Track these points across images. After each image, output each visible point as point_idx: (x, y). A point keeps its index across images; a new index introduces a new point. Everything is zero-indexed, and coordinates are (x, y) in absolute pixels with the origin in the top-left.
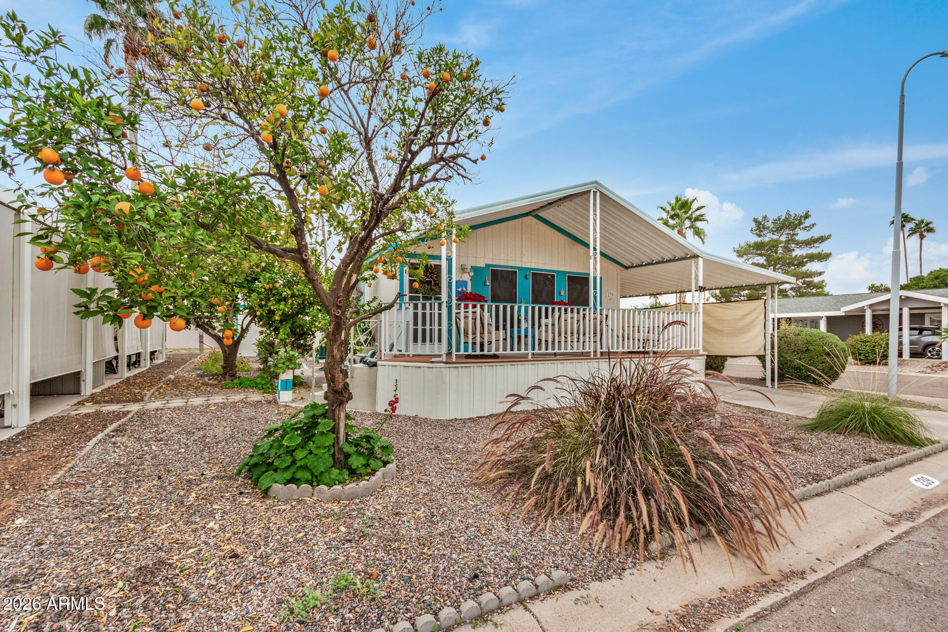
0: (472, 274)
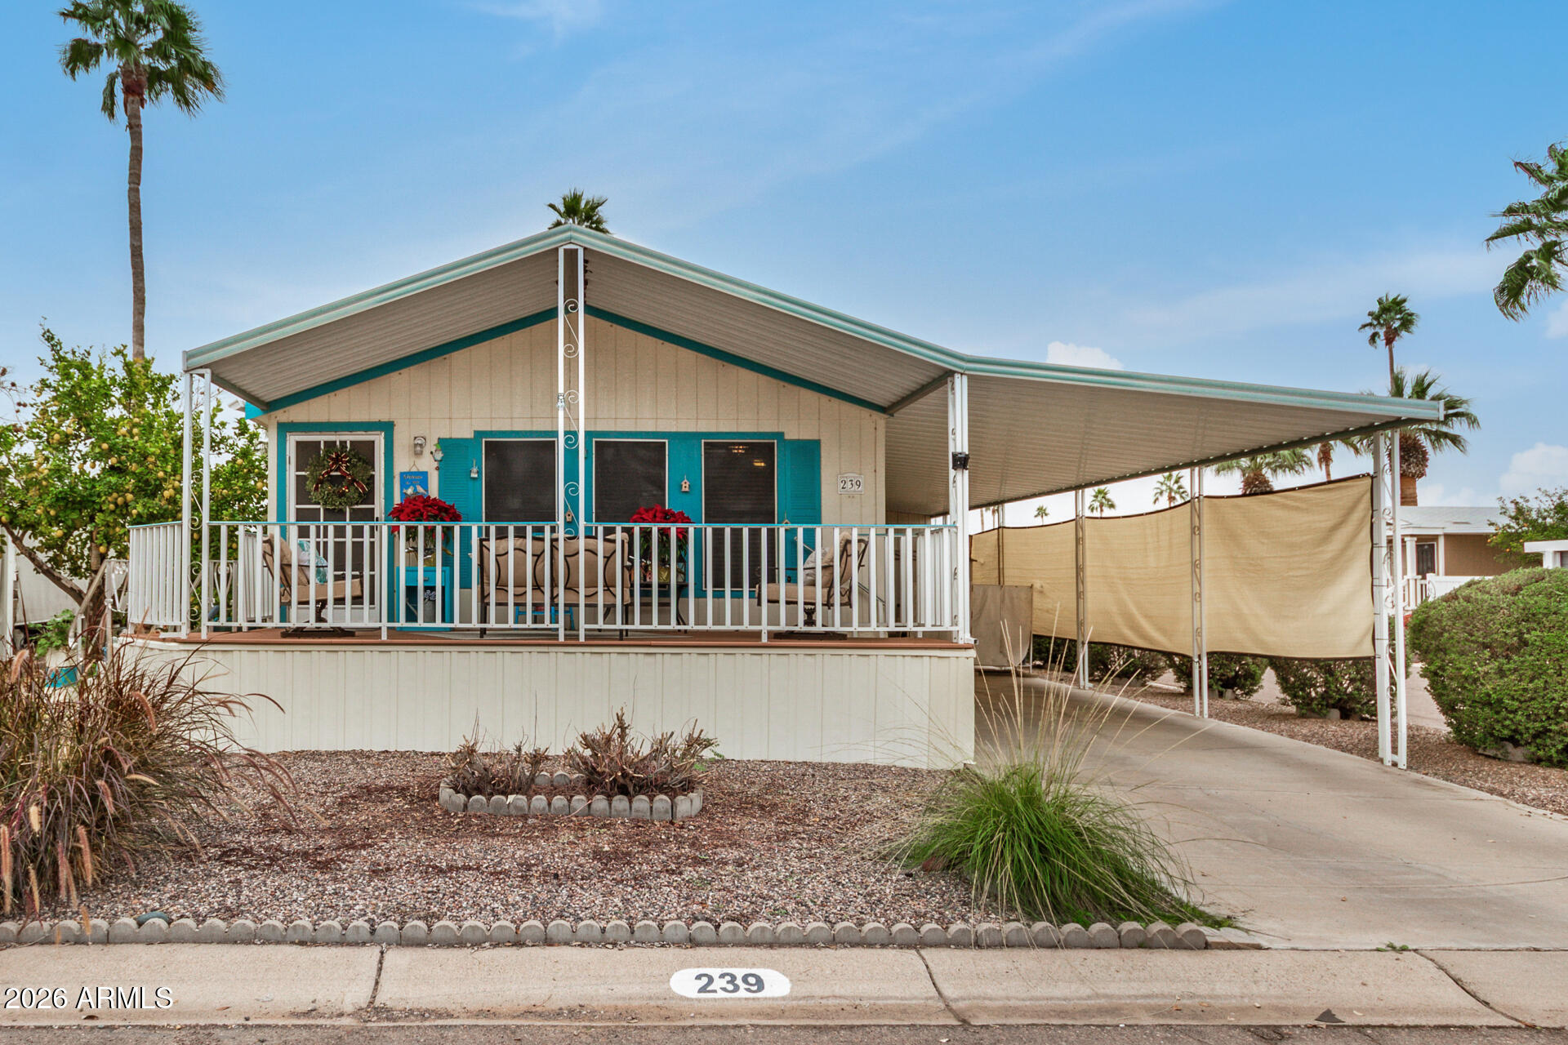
0: (439, 456)
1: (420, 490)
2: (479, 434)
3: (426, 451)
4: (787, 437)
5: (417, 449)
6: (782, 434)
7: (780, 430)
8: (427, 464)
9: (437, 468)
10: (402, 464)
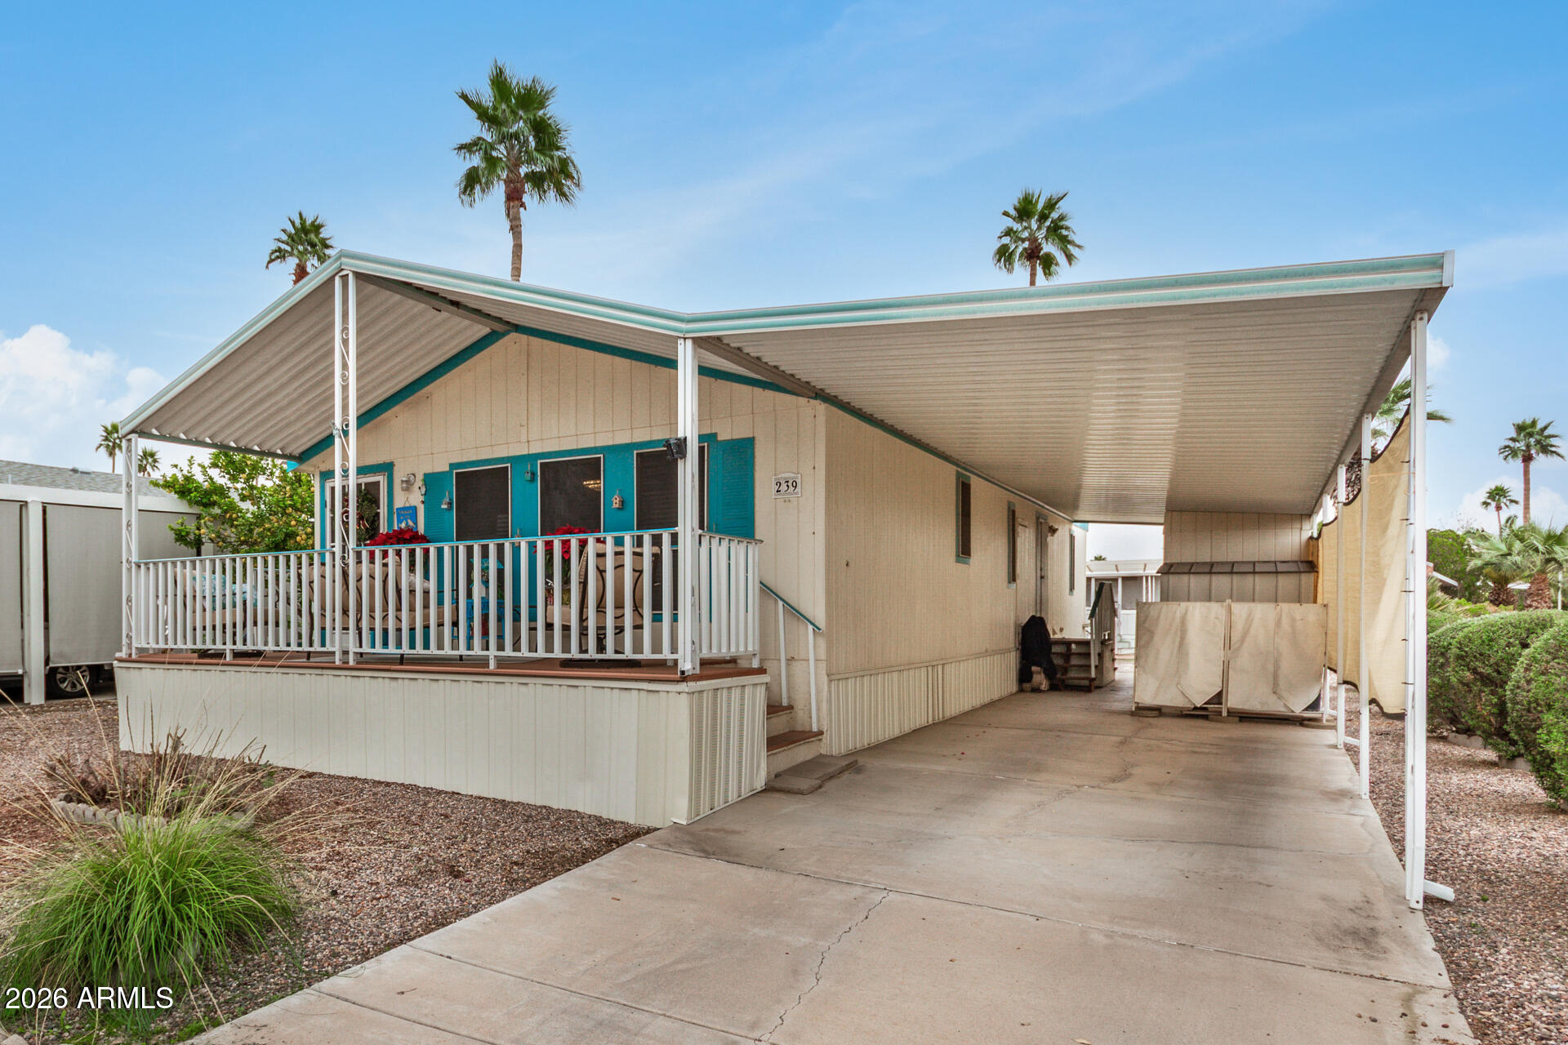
1: (411, 523)
2: (452, 466)
3: (417, 485)
4: (720, 438)
5: (408, 485)
6: (715, 435)
7: (713, 432)
8: (416, 498)
9: (423, 502)
10: (399, 502)
